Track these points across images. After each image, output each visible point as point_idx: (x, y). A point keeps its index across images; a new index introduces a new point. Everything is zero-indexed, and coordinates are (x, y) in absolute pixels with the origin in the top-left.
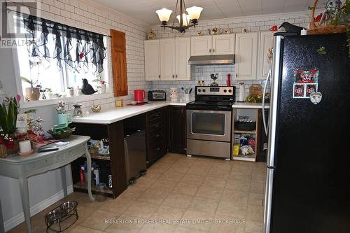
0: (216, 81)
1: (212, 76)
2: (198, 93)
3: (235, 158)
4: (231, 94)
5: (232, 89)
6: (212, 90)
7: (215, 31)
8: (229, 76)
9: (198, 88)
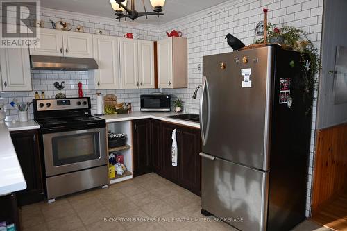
0: (62, 91)
1: (56, 84)
2: (39, 109)
3: (112, 182)
4: (87, 106)
5: (86, 100)
6: (60, 103)
7: (64, 26)
8: (80, 85)
9: (39, 102)
